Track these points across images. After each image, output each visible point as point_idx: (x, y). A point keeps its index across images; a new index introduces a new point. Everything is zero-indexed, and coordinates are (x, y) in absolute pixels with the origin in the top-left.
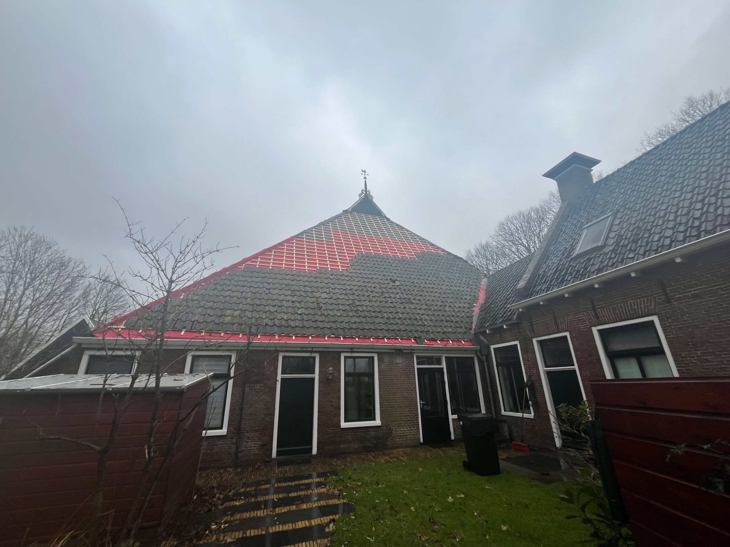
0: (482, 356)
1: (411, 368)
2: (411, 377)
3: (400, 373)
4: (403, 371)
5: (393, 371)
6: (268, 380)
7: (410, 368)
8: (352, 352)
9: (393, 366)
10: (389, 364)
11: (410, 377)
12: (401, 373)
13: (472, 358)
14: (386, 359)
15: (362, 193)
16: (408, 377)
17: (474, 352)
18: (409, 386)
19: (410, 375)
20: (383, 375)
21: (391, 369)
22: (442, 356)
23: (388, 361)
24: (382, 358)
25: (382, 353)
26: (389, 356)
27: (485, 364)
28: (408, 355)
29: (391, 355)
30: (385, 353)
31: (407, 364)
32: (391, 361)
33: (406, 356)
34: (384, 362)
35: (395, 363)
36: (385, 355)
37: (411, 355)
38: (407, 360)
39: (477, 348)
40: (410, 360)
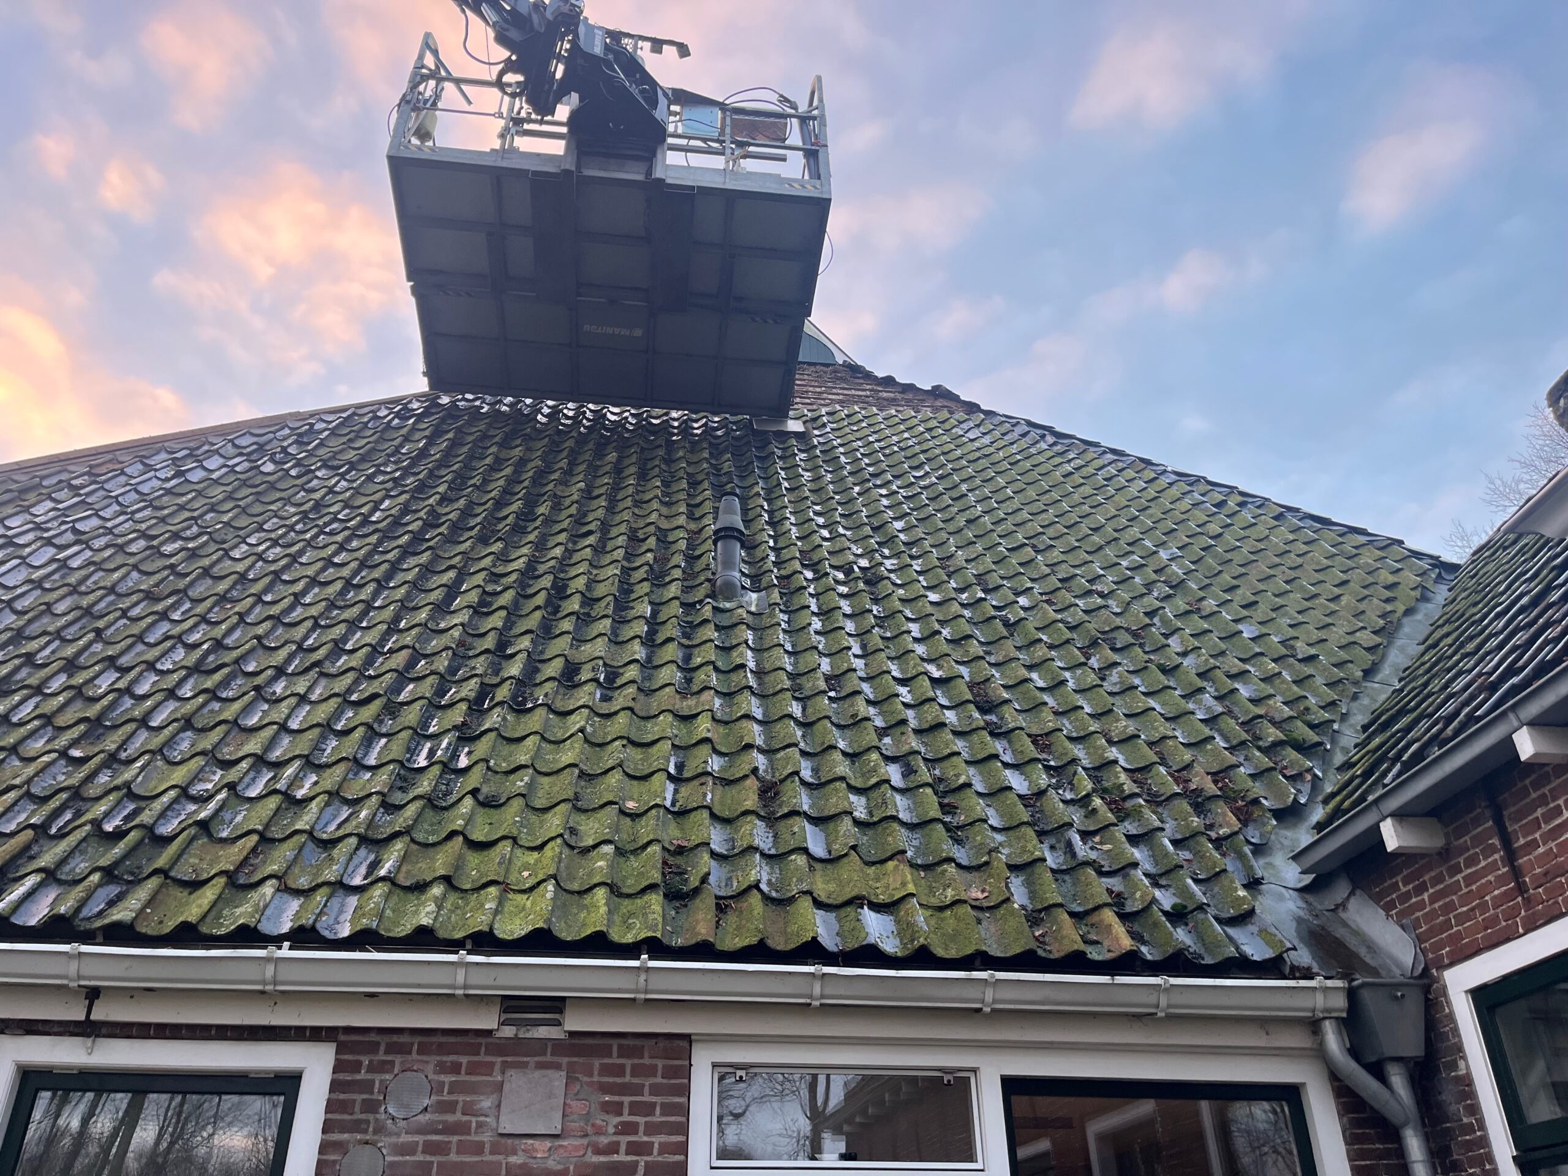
9: (460, 1169)
10: (431, 1148)
13: (1293, 1096)
17: (1293, 1038)
22: (974, 1071)
23: (423, 1118)
24: (367, 1087)
25: (373, 1037)
26: (442, 1068)
27: (1414, 1146)
28: (628, 1063)
29: (464, 1060)
30: (404, 1039)
31: (613, 1149)
32: (458, 1116)
33: (606, 1070)
34: (379, 1130)
35: (486, 1137)
36: (398, 1059)
37: (660, 1063)
38: (607, 1108)
39: (1320, 1001)
40: (647, 1109)
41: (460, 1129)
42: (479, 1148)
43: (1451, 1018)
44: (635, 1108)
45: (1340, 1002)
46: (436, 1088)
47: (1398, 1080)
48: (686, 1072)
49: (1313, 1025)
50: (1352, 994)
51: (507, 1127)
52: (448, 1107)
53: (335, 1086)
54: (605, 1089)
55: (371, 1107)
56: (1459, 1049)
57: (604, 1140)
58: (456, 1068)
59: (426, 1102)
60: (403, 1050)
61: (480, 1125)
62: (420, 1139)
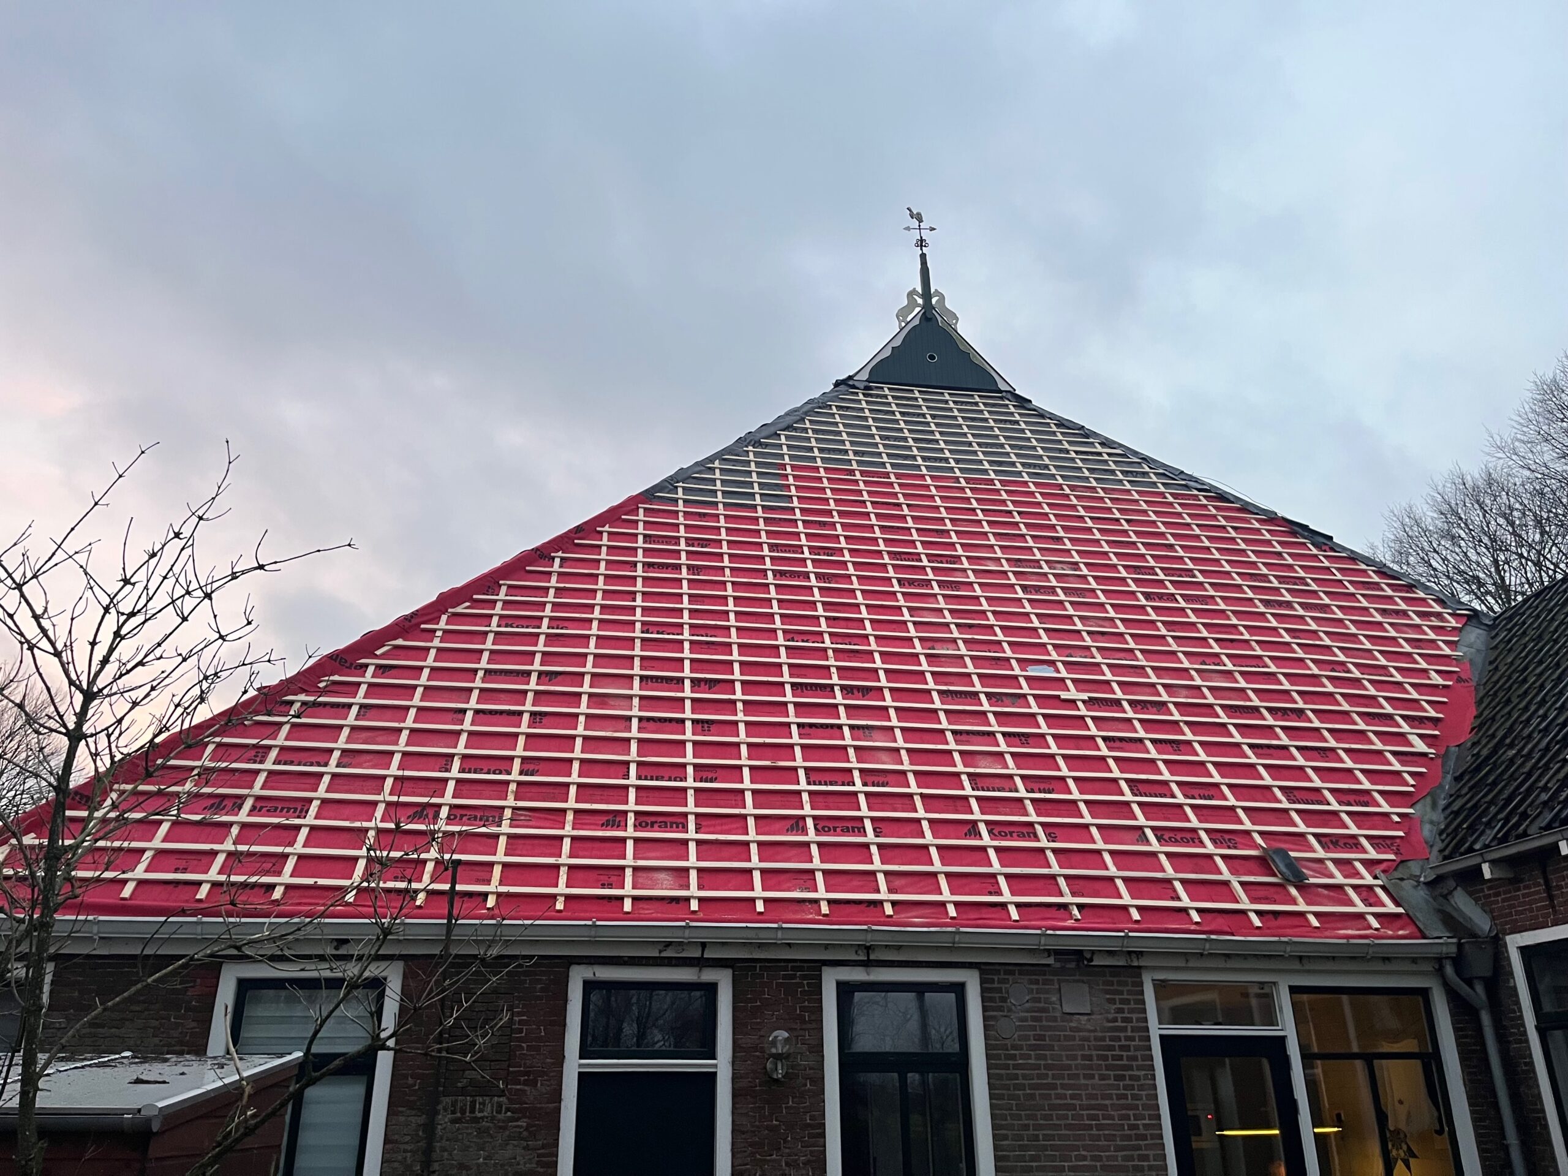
0: (1469, 982)
1: (1132, 1039)
2: (1138, 1078)
3: (1084, 1058)
4: (1097, 1048)
5: (1051, 1048)
6: (526, 1083)
7: (1127, 1038)
8: (867, 964)
9: (1049, 1028)
10: (1034, 1019)
11: (1131, 1078)
12: (1089, 1058)
13: (1424, 993)
14: (1019, 994)
15: (912, 304)
16: (1122, 1078)
17: (1428, 967)
18: (1128, 1118)
19: (1130, 1068)
20: (1007, 1067)
21: (1041, 1038)
22: (1274, 983)
23: (1027, 1005)
24: (1000, 990)
25: (997, 967)
26: (1031, 982)
27: (1486, 1019)
28: (1115, 979)
29: (1040, 978)
30: (1010, 968)
31: (1115, 1020)
32: (1042, 1005)
33: (1106, 983)
34: (1010, 1010)
35: (1058, 1014)
36: (1011, 978)
37: (1130, 980)
38: (1112, 1001)
39: (1444, 949)
40: (1127, 1001)
41: (1044, 1010)
42: (1055, 1019)
43: (1508, 959)
44: (1122, 1002)
45: (1453, 950)
46: (1031, 991)
47: (1479, 988)
48: (1141, 984)
49: (1439, 960)
50: (1460, 945)
51: (1067, 1009)
52: (1039, 1000)
53: (983, 991)
54: (1107, 992)
55: (1004, 1000)
56: (1511, 974)
57: (1110, 1016)
58: (1037, 982)
59: (1027, 998)
60: (1012, 973)
61: (1053, 1008)
62: (1029, 1014)
